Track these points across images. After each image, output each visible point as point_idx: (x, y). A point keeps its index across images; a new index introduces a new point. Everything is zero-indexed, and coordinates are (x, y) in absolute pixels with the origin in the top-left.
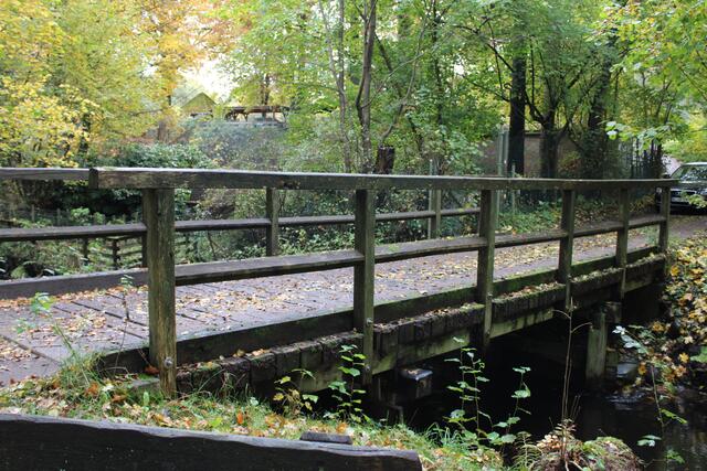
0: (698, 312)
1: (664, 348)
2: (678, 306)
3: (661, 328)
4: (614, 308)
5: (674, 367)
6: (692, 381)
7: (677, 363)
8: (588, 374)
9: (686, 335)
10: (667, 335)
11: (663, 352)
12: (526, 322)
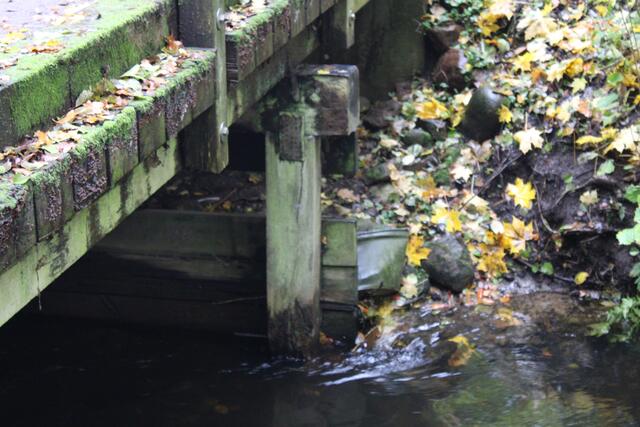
0: (537, 51)
1: (461, 172)
2: (477, 38)
3: (441, 111)
4: (343, 88)
5: (498, 226)
6: (557, 263)
7: (505, 211)
8: (276, 303)
9: (517, 127)
10: (460, 128)
11: (459, 186)
12: (94, 225)
